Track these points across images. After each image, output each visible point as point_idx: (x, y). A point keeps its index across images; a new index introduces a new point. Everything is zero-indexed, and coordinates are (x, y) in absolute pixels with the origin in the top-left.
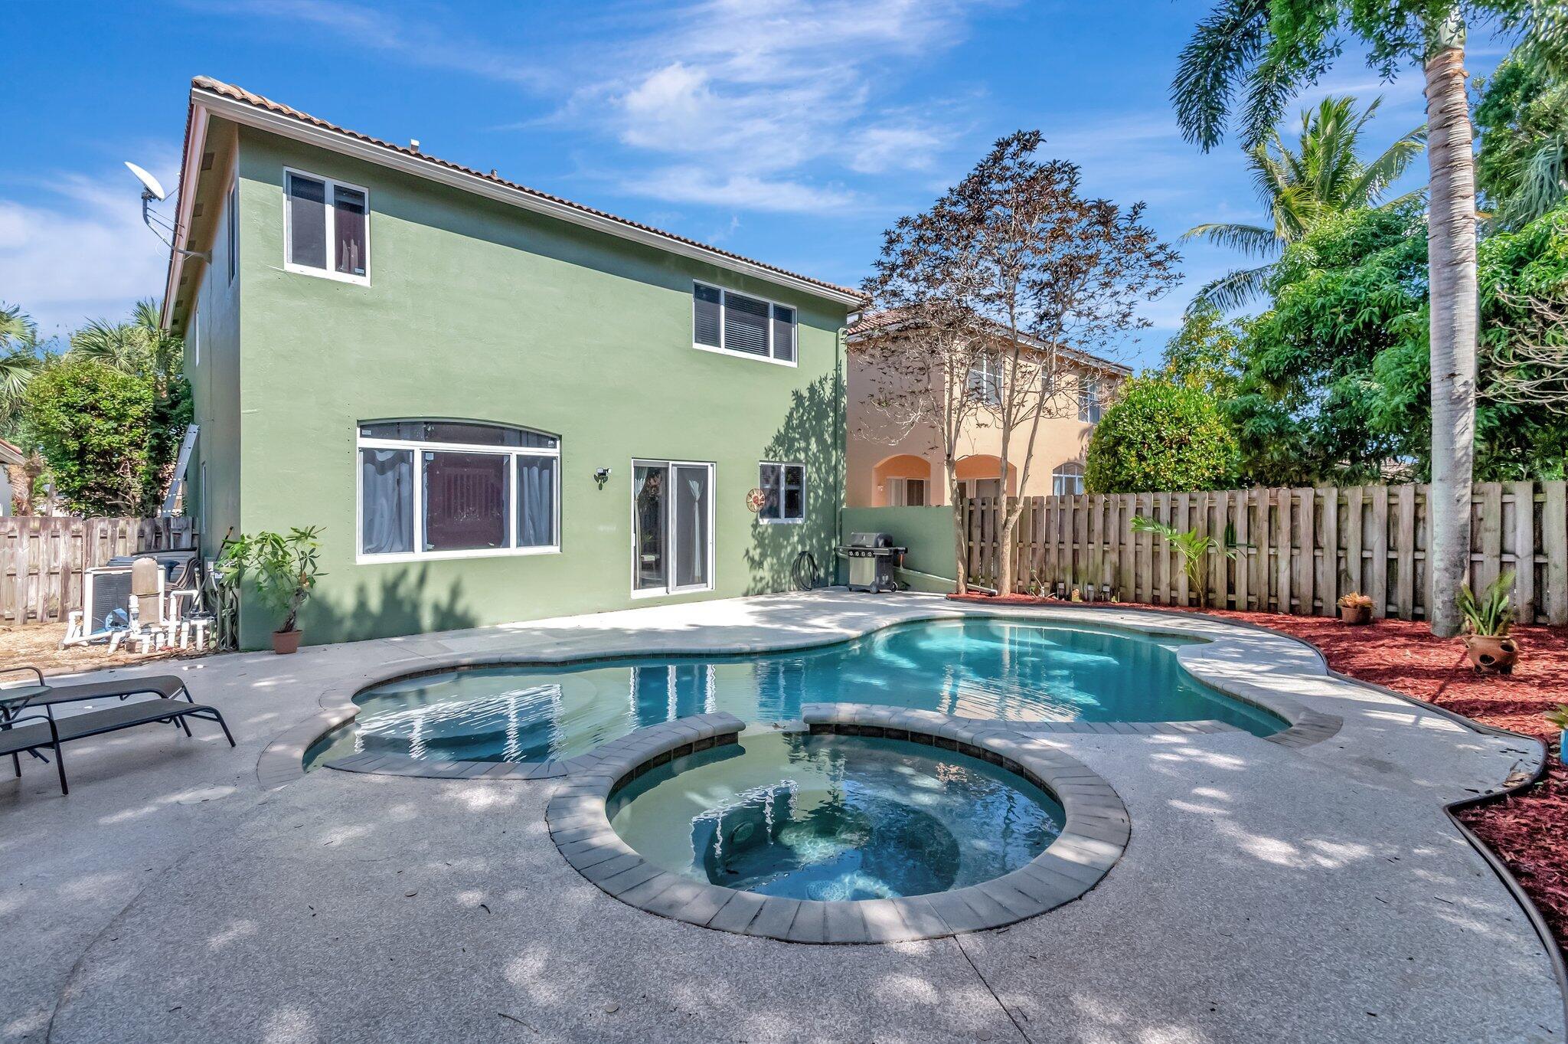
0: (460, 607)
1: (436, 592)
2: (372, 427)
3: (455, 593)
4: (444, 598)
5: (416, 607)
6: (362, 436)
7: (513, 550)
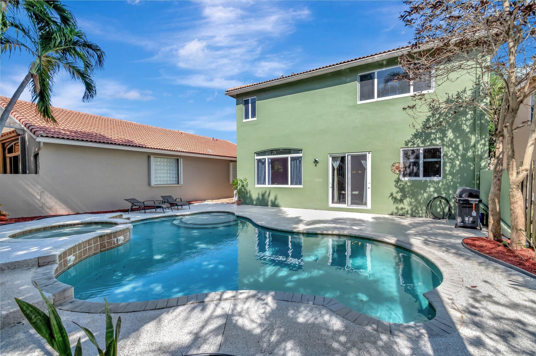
0: (277, 202)
1: (272, 198)
2: (258, 154)
3: (276, 199)
4: (273, 199)
5: (267, 201)
6: (256, 156)
7: (289, 186)
